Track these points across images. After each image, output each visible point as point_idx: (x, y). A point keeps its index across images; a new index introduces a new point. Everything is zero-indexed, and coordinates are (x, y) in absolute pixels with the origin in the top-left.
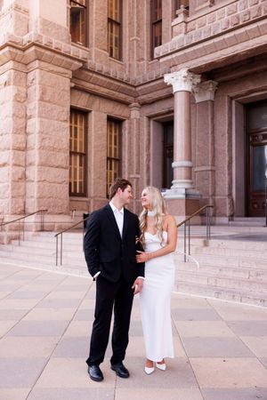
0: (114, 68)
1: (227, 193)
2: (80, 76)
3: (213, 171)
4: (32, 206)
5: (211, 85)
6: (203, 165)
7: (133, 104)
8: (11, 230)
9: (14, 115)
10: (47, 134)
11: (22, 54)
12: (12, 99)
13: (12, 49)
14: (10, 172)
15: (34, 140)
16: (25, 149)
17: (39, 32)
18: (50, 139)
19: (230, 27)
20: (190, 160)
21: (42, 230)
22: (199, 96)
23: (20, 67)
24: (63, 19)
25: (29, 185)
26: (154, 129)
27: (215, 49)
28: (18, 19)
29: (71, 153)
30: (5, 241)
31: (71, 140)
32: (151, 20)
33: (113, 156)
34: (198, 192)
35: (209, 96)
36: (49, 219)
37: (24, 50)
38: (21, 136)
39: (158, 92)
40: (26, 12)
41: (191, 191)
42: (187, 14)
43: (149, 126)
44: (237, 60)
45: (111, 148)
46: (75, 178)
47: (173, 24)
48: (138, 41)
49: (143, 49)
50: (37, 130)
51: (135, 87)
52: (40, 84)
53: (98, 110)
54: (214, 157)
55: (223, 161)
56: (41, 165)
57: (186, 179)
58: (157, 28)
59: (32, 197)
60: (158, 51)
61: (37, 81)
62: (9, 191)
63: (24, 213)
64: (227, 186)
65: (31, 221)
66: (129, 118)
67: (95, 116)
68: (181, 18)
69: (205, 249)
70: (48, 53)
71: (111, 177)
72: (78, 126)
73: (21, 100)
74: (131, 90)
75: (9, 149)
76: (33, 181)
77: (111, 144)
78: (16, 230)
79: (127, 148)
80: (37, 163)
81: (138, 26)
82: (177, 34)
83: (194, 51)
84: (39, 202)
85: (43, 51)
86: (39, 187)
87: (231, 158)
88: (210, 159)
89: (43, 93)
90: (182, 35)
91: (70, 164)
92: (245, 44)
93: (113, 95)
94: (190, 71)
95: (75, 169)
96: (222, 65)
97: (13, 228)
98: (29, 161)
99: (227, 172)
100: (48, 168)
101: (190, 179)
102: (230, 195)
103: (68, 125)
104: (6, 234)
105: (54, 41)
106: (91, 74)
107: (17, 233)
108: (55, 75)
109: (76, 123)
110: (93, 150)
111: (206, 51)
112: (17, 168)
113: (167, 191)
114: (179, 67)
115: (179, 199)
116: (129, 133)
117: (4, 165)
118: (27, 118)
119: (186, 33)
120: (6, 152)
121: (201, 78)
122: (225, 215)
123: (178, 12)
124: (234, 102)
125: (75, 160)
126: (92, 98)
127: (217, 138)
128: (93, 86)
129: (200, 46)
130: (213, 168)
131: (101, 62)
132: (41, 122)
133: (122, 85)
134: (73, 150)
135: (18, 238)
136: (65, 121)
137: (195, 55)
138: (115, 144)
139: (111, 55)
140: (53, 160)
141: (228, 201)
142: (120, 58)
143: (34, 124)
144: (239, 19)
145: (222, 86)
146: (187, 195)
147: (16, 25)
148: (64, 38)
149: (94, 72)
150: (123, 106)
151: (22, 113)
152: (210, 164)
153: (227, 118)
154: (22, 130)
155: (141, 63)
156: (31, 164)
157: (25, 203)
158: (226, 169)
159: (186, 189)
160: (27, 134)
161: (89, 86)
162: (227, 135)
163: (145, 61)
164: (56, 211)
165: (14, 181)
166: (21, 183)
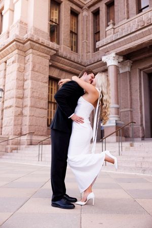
0: (73, 56)
1: (140, 124)
2: (55, 59)
3: (131, 111)
4: (26, 130)
5: (129, 63)
6: (125, 108)
8: (12, 144)
9: (17, 79)
10: (35, 89)
11: (22, 45)
12: (16, 69)
13: (17, 43)
14: (14, 111)
15: (28, 93)
16: (23, 98)
17: (32, 33)
18: (37, 92)
19: (140, 28)
20: (118, 104)
21: (31, 144)
22: (122, 69)
23: (22, 53)
24: (46, 28)
25: (24, 118)
27: (131, 40)
28: (21, 28)
29: (49, 102)
30: (9, 150)
31: (49, 95)
32: (94, 31)
34: (123, 123)
35: (127, 69)
36: (36, 138)
37: (24, 44)
38: (20, 91)
39: (99, 69)
40: (26, 24)
41: (119, 122)
42: (114, 24)
44: (144, 46)
46: (51, 116)
47: (106, 30)
48: (86, 42)
49: (89, 46)
50: (30, 87)
51: (85, 66)
52: (32, 61)
54: (131, 103)
55: (137, 106)
56: (31, 107)
57: (116, 114)
58: (97, 36)
59: (26, 125)
60: (98, 44)
61: (30, 60)
62: (13, 122)
63: (21, 134)
64: (140, 120)
65: (24, 139)
68: (111, 26)
70: (37, 45)
72: (53, 87)
73: (21, 71)
74: (83, 68)
75: (13, 98)
76: (26, 116)
78: (15, 144)
80: (29, 105)
81: (87, 35)
82: (109, 35)
83: (119, 42)
84: (29, 128)
85: (34, 44)
86: (30, 119)
87: (141, 103)
88: (129, 104)
89: (34, 67)
90: (112, 35)
91: (48, 108)
92: (148, 37)
93: (73, 70)
94: (117, 54)
95: (51, 112)
96: (135, 50)
97: (14, 143)
98: (25, 104)
99: (139, 111)
100: (35, 109)
101: (118, 115)
102: (142, 125)
103: (47, 85)
104: (9, 147)
105: (41, 39)
106: (61, 58)
107: (16, 146)
108: (41, 58)
111: (126, 42)
112: (18, 109)
114: (110, 52)
115: (112, 126)
117: (10, 107)
118: (24, 80)
119: (114, 33)
120: (12, 99)
121: (123, 58)
122: (139, 137)
123: (109, 23)
124: (142, 72)
125: (51, 106)
126: (61, 72)
127: (133, 92)
128: (62, 65)
129: (123, 39)
130: (131, 110)
131: (66, 52)
132: (32, 82)
133: (78, 65)
134: (50, 100)
135: (16, 149)
136: (46, 83)
137: (120, 45)
139: (72, 50)
140: (38, 104)
141: (140, 128)
142: (77, 51)
143: (28, 84)
144: (144, 23)
145: (134, 63)
146: (116, 124)
147: (20, 31)
148: (46, 38)
149: (62, 57)
151: (22, 78)
152: (129, 107)
153: (138, 81)
154: (21, 87)
155: (88, 54)
156: (26, 106)
157: (21, 129)
158: (139, 109)
159: (116, 121)
160: (24, 89)
161: (59, 65)
162: (138, 90)
163: (91, 53)
164: (39, 134)
165: (15, 116)
166: (20, 117)
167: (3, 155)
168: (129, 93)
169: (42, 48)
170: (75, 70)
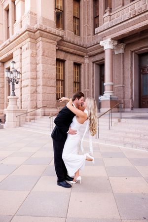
0: (76, 40)
1: (130, 97)
2: (61, 45)
3: (123, 87)
4: (40, 105)
5: (122, 46)
6: (119, 84)
7: (86, 56)
8: (30, 115)
9: (31, 63)
10: (46, 71)
11: (33, 34)
12: (30, 55)
13: (29, 32)
14: (30, 89)
15: (40, 74)
16: (36, 78)
17: (41, 24)
18: (47, 73)
19: (132, 16)
20: (112, 82)
21: (45, 115)
22: (117, 51)
23: (33, 40)
24: (52, 17)
25: (38, 95)
26: (95, 68)
27: (124, 27)
28: (31, 18)
29: (57, 80)
30: (28, 121)
31: (57, 74)
32: (94, 16)
33: (77, 81)
34: (116, 97)
35: (121, 51)
36: (47, 110)
37: (34, 33)
38: (34, 72)
39: (98, 50)
40: (35, 14)
41: (113, 97)
42: (110, 11)
43: (93, 66)
44: (135, 32)
45: (75, 77)
46: (59, 91)
47: (104, 17)
48: (87, 26)
49: (90, 30)
50: (41, 70)
51: (86, 48)
53: (69, 60)
54: (124, 80)
55: (128, 82)
56: (43, 86)
57: (111, 90)
58: (97, 19)
59: (40, 100)
60: (97, 30)
61: (41, 47)
62: (29, 98)
63: (36, 108)
64: (130, 94)
65: (39, 111)
66: (84, 63)
67: (68, 62)
68: (107, 14)
69: (119, 123)
70: (46, 33)
72: (60, 67)
73: (34, 56)
74: (84, 50)
75: (29, 79)
76: (40, 93)
77: (75, 75)
78: (32, 115)
79: (83, 77)
80: (41, 85)
81: (88, 19)
82: (106, 21)
83: (114, 29)
84: (43, 103)
85: (43, 32)
86: (43, 96)
87: (132, 80)
88: (122, 81)
89: (43, 53)
90: (108, 22)
91: (57, 85)
92: (139, 24)
93: (76, 52)
94: (112, 39)
95: (59, 87)
96: (127, 36)
98: (38, 84)
99: (130, 87)
100: (46, 87)
101: (113, 90)
102: (132, 98)
103: (55, 67)
104: (28, 117)
105: (48, 28)
107: (33, 117)
108: (49, 44)
109: (59, 66)
110: (67, 78)
111: (120, 29)
112: (33, 87)
113: (102, 96)
114: (107, 37)
115: (107, 100)
116: (84, 70)
117: (27, 86)
118: (37, 64)
119: (110, 20)
121: (118, 42)
122: (129, 108)
123: (106, 11)
124: (133, 54)
125: (59, 83)
126: (66, 54)
127: (125, 71)
128: (67, 48)
129: (117, 26)
130: (124, 85)
131: (70, 37)
132: (43, 66)
133: (80, 47)
134: (58, 78)
135: (34, 119)
136: (54, 65)
137: (115, 31)
138: (78, 75)
139: (75, 34)
140: (49, 83)
141: (130, 101)
142: (79, 35)
143: (40, 67)
144: (136, 12)
145: (128, 46)
146: (111, 98)
147: (31, 21)
148: (53, 26)
149: (67, 42)
150: (81, 57)
151: (34, 62)
152: (122, 83)
153: (130, 61)
154: (35, 70)
155: (89, 37)
156: (39, 85)
157: (36, 103)
158: (130, 85)
159: (111, 96)
160: (37, 72)
161: (65, 48)
162: (130, 69)
163: (91, 36)
164: (51, 107)
165: (31, 93)
166: (35, 94)
167: (24, 124)
168: (122, 71)
169: (50, 36)
170: (78, 51)
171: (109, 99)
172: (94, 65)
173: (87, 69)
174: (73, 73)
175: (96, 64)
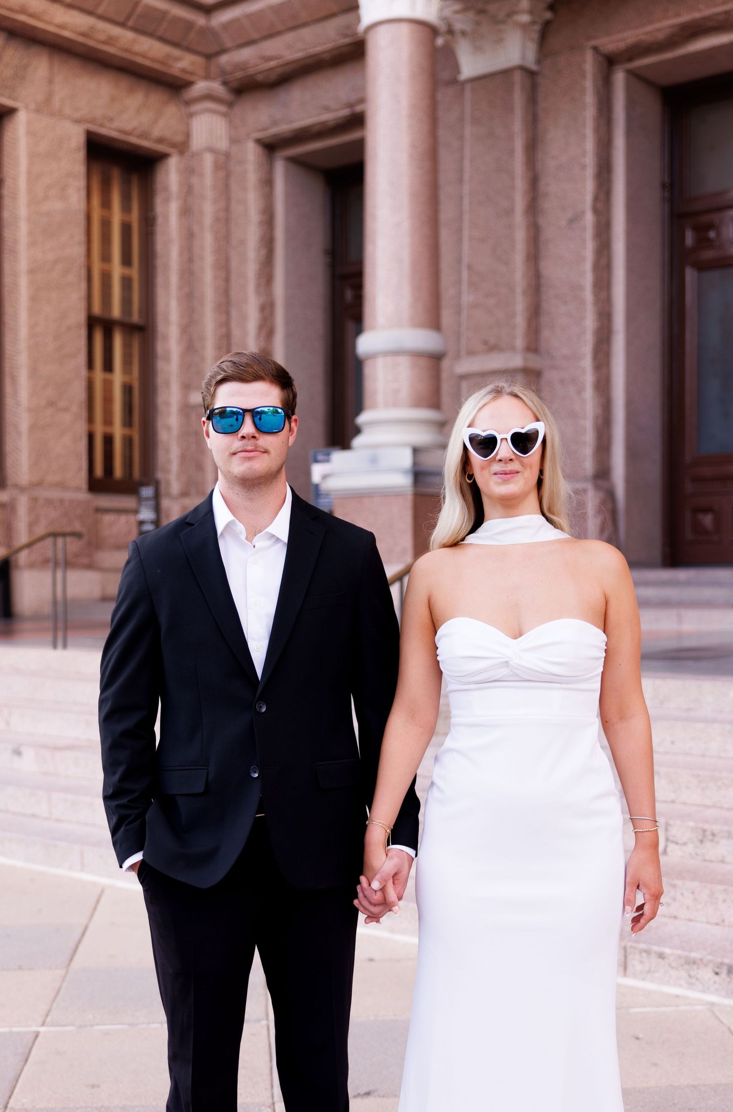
1: (591, 469)
3: (533, 374)
6: (493, 348)
7: (201, 86)
20: (434, 322)
22: (478, 49)
26: (288, 196)
33: (116, 312)
35: (514, 50)
39: (306, 33)
43: (268, 183)
45: (106, 278)
53: (44, 107)
54: (535, 312)
55: (572, 332)
57: (418, 403)
64: (589, 437)
66: (183, 147)
67: (31, 133)
71: (108, 400)
74: (189, 25)
77: (106, 257)
79: (174, 279)
87: (605, 316)
88: (520, 321)
93: (111, 40)
99: (589, 378)
101: (435, 404)
102: (602, 474)
110: (23, 282)
113: (339, 457)
115: (386, 494)
116: (186, 211)
124: (619, 78)
127: (549, 232)
130: (535, 362)
138: (126, 260)
141: (591, 498)
146: (418, 475)
150: (157, 97)
152: (520, 342)
153: (590, 145)
158: (587, 363)
159: (416, 451)
162: (589, 218)
168: (520, 235)
170: (126, 36)
171: (404, 481)
172: (280, 169)
173: (208, 209)
174: (79, 234)
175: (294, 161)
